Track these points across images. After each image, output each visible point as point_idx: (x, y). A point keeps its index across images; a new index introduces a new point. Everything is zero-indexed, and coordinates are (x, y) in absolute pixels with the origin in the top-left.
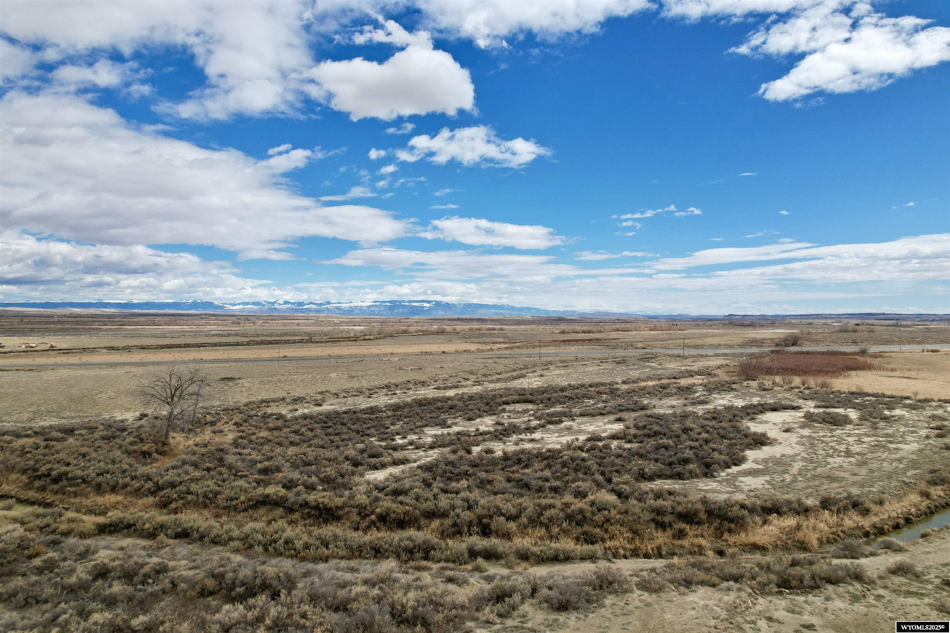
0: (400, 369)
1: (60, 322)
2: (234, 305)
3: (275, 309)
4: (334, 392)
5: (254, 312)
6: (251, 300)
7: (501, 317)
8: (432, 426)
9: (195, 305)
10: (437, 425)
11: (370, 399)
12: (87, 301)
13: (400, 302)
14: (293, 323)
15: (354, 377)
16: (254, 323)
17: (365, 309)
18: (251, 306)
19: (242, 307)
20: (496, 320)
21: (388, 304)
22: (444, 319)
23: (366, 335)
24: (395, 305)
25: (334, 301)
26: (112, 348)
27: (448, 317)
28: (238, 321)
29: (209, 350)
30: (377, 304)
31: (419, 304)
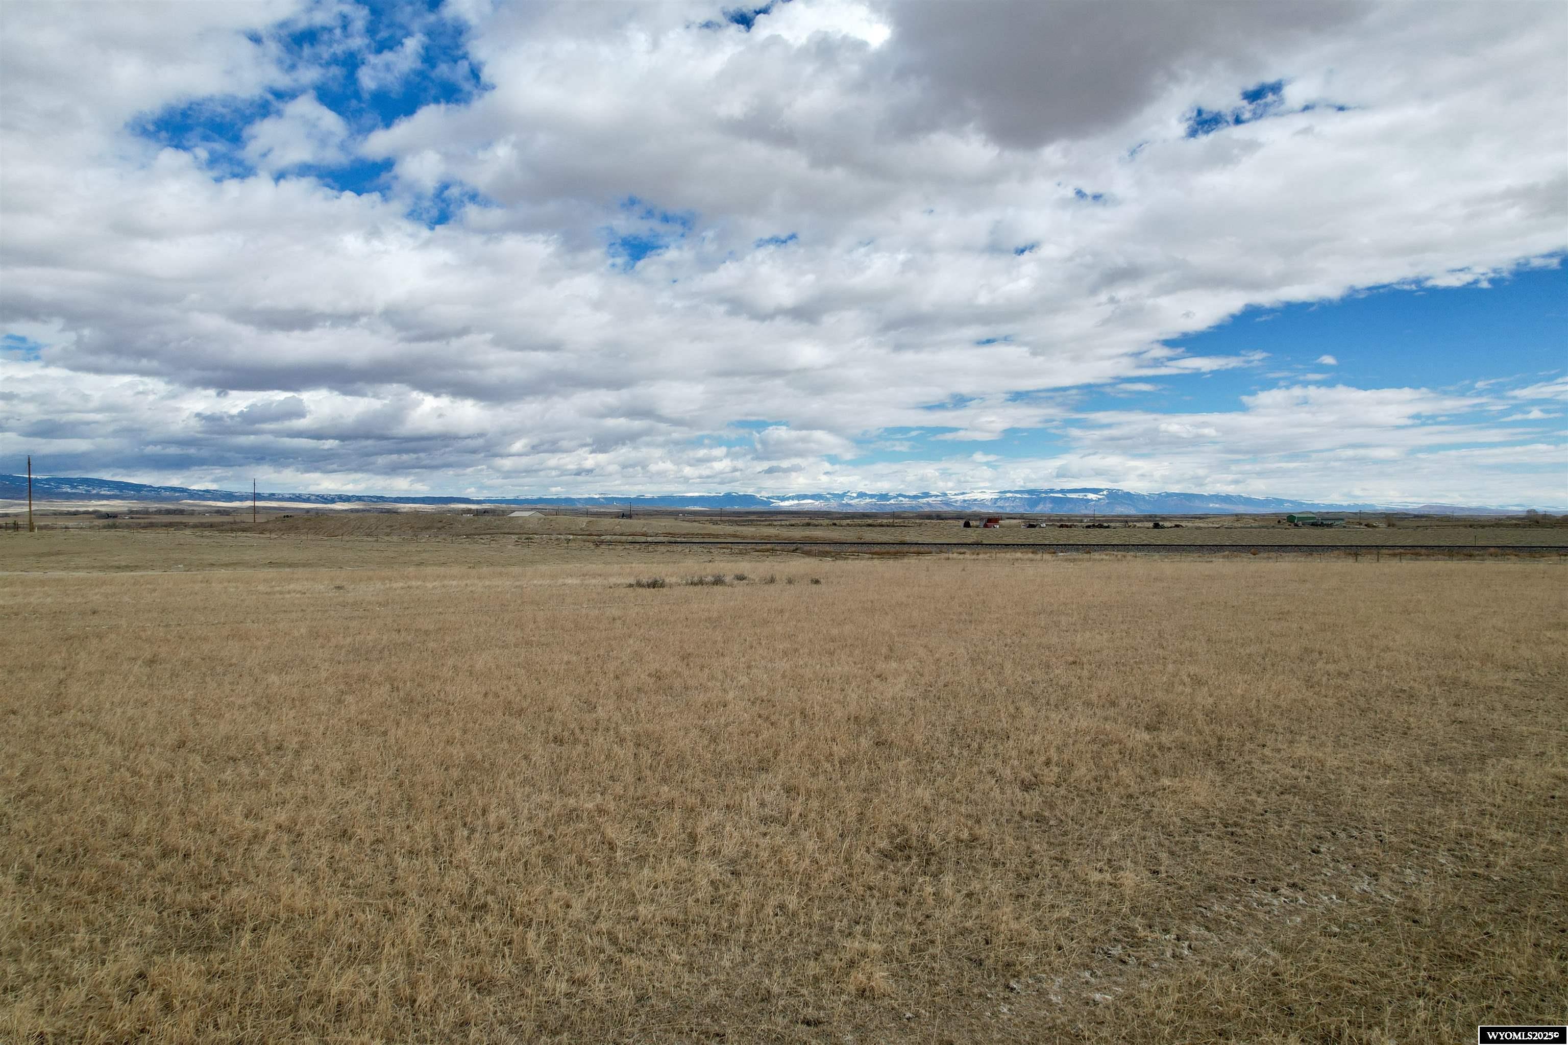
2: (783, 499)
13: (1047, 492)
17: (989, 504)
18: (810, 501)
19: (796, 502)
21: (1027, 495)
24: (1039, 496)
30: (1009, 495)
31: (1080, 496)
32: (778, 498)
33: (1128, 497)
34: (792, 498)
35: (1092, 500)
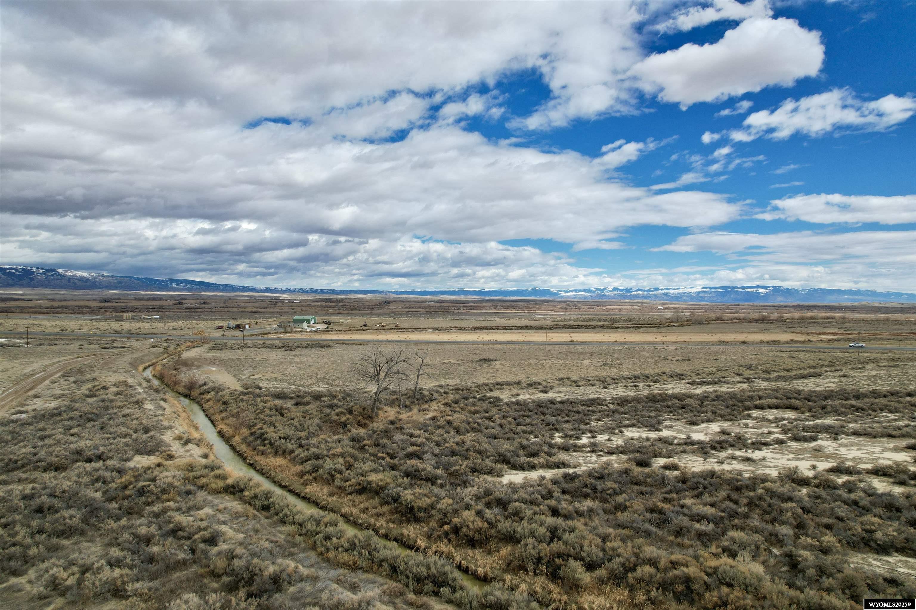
0: (664, 359)
1: (429, 307)
2: (567, 292)
3: (604, 295)
4: (574, 379)
5: (586, 298)
6: (583, 288)
7: (855, 304)
8: (639, 427)
9: (535, 292)
10: (646, 426)
11: (605, 390)
12: (451, 290)
13: (732, 288)
14: (616, 309)
15: (607, 364)
16: (580, 308)
17: (694, 295)
18: (583, 293)
19: (574, 293)
20: (847, 308)
21: (719, 290)
22: (780, 306)
23: (672, 322)
24: (727, 290)
25: (662, 288)
26: (438, 329)
27: (786, 304)
28: (565, 306)
29: (513, 333)
30: (708, 290)
31: (754, 290)
32: (564, 291)
33: (788, 292)
34: (572, 291)
35: (762, 293)
